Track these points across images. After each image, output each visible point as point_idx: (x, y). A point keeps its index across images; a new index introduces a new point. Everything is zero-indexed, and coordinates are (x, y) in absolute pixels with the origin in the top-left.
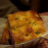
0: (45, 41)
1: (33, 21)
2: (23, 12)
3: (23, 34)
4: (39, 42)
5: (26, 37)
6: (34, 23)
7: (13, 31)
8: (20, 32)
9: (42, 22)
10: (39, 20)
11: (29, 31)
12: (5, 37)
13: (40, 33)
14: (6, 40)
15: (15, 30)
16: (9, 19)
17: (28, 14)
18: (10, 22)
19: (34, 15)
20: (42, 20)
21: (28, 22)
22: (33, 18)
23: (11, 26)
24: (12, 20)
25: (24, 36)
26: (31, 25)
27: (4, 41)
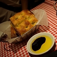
0: (40, 27)
1: (27, 16)
2: (19, 13)
3: (24, 27)
4: (36, 29)
5: (26, 29)
6: (29, 17)
7: (17, 28)
8: (21, 26)
9: (34, 15)
10: (31, 15)
11: (27, 24)
12: (13, 33)
13: (34, 23)
14: (14, 34)
15: (18, 26)
16: (12, 20)
17: (23, 13)
18: (13, 22)
19: (27, 12)
20: (33, 14)
21: (24, 18)
22: (27, 14)
23: (14, 25)
24: (14, 21)
25: (25, 28)
26: (27, 19)
27: (13, 35)
